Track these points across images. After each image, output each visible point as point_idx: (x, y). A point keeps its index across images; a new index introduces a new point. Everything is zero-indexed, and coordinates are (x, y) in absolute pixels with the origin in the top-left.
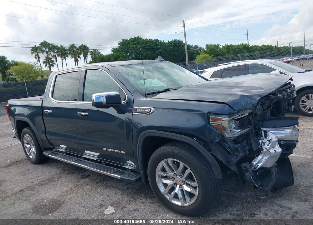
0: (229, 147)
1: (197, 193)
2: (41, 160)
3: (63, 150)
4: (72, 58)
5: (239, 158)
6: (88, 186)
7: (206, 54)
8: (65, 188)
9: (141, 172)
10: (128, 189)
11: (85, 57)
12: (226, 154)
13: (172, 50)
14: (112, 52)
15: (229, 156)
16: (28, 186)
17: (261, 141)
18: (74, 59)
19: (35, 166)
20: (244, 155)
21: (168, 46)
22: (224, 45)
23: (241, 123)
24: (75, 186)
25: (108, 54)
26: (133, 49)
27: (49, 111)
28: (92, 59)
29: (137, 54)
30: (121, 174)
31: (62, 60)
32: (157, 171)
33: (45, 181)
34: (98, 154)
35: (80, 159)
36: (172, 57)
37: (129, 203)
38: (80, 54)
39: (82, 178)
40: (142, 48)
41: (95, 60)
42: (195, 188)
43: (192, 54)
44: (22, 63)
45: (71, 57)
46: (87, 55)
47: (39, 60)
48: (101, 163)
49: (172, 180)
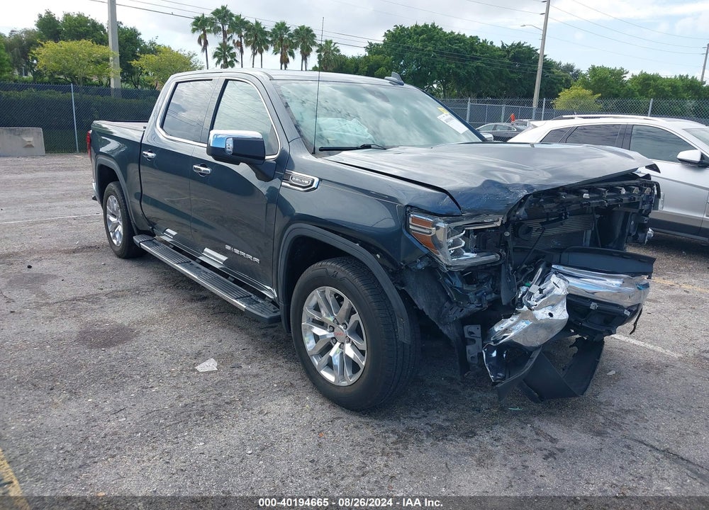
0: (451, 287)
1: (364, 363)
2: (131, 253)
3: (168, 240)
4: (276, 54)
5: (465, 312)
6: (195, 317)
7: (586, 89)
8: (151, 312)
9: (281, 304)
10: (264, 337)
11: (305, 56)
12: (443, 300)
13: (508, 67)
14: (367, 53)
15: (447, 304)
16: (91, 293)
17: (524, 289)
18: (279, 55)
19: (120, 261)
20: (479, 309)
21: (500, 56)
22: (637, 73)
23: (482, 240)
24: (171, 312)
25: (356, 55)
26: (414, 53)
27: (150, 155)
28: (319, 62)
29: (423, 65)
30: (250, 302)
31: (254, 54)
32: (305, 308)
33: (123, 291)
34: (224, 258)
35: (193, 262)
36: (503, 84)
37: (250, 361)
38: (295, 46)
39: (192, 300)
40: (437, 52)
41: (324, 65)
42: (362, 352)
43: (553, 83)
44: (168, 50)
45: (274, 51)
46: (309, 50)
47: (205, 49)
48: (226, 276)
49: (330, 332)
